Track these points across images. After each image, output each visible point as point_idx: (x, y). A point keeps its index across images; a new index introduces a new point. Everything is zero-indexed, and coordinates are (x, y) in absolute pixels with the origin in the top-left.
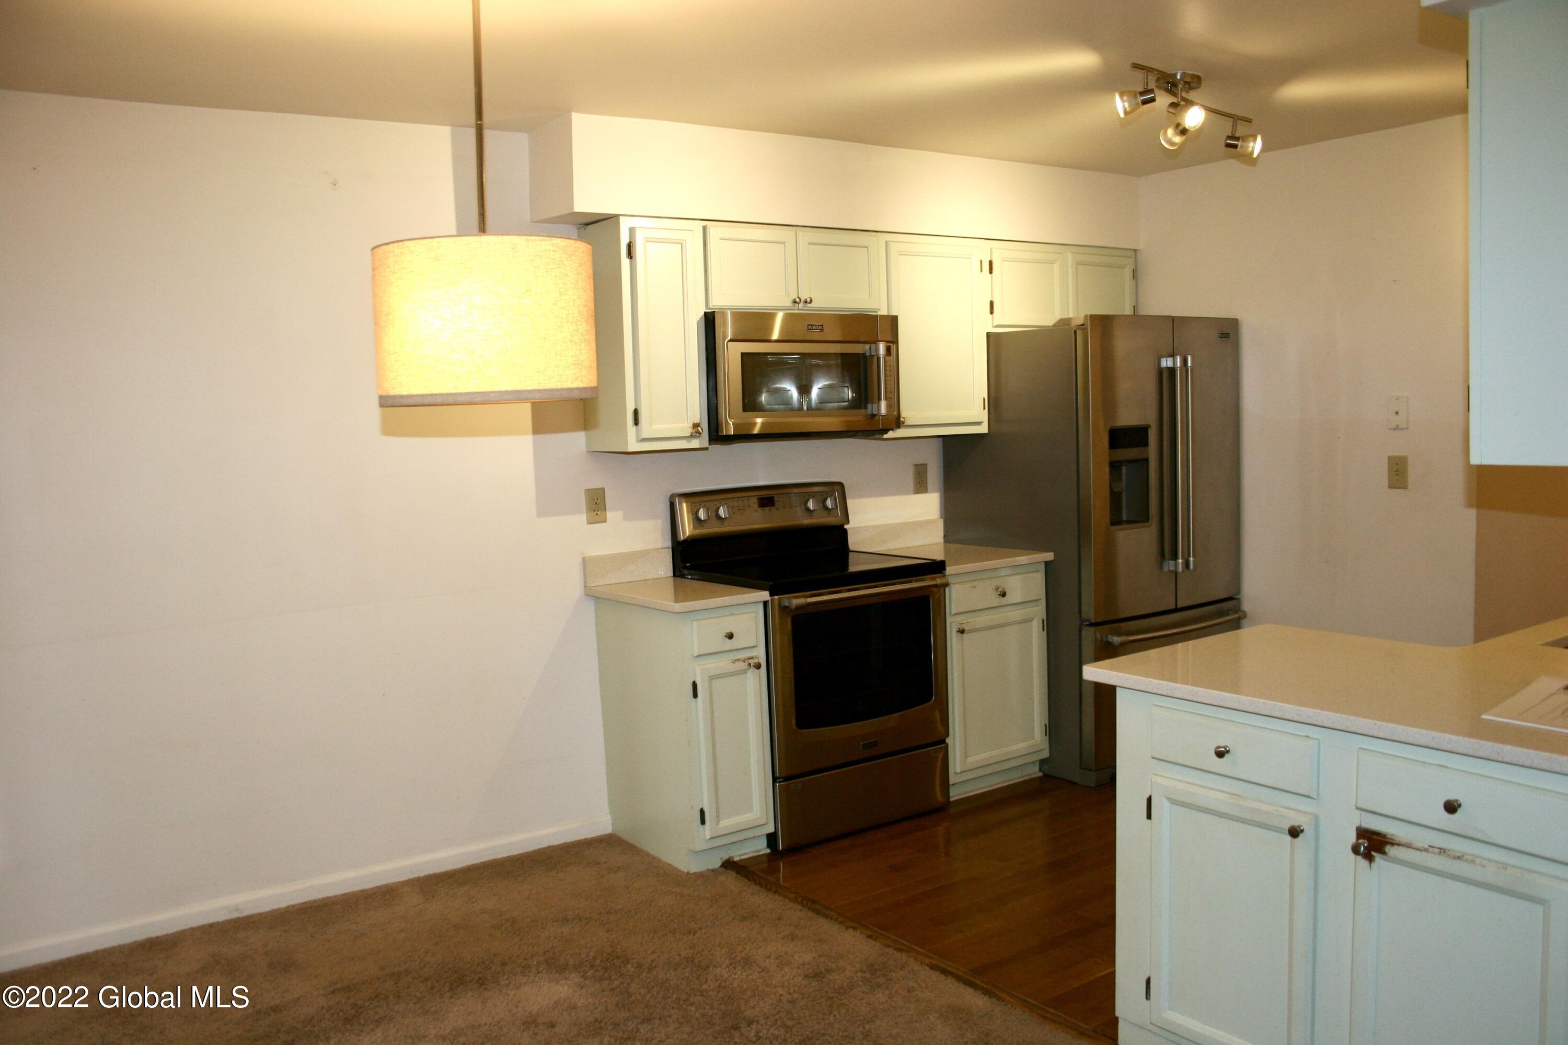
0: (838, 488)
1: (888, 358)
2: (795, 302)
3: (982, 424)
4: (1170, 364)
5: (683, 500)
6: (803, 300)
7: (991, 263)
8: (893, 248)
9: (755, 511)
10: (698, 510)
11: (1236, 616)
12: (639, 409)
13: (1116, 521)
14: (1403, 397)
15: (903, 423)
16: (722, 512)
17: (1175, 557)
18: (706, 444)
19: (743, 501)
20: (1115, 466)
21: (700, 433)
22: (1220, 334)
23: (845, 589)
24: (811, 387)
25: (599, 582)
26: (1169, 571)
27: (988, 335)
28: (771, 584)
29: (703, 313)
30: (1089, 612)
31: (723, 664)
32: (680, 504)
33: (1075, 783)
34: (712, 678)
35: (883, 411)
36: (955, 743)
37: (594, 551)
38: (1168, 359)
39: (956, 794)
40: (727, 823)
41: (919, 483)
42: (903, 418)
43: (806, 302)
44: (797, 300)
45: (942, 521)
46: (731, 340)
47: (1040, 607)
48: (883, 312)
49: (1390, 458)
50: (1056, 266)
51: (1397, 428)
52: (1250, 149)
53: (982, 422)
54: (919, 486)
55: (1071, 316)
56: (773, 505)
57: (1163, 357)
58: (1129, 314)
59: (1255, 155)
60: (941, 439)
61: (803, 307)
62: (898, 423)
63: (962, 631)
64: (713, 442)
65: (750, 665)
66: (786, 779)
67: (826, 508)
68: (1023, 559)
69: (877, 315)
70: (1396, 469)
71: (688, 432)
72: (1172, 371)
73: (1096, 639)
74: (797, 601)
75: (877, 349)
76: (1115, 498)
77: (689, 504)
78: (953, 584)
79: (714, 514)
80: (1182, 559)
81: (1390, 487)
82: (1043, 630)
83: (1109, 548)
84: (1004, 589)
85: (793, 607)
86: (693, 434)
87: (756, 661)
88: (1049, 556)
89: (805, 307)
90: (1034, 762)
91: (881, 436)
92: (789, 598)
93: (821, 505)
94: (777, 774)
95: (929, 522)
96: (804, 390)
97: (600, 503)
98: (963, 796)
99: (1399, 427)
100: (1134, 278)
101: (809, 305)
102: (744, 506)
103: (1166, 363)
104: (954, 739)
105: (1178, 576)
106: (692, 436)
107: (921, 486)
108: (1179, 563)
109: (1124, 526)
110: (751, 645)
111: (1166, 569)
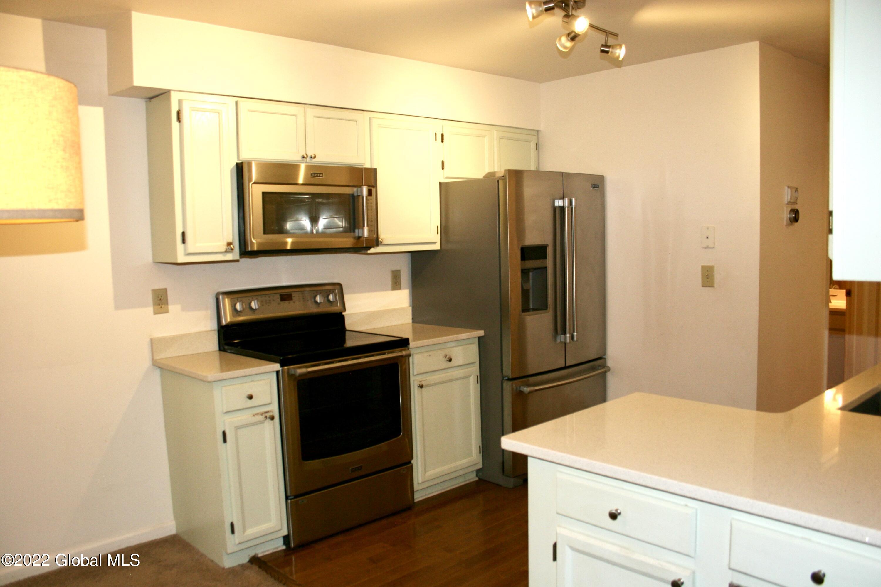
0: (338, 287)
1: (369, 198)
2: (303, 157)
3: (437, 243)
4: (561, 204)
5: (225, 296)
6: (309, 155)
7: (442, 135)
8: (375, 122)
9: (279, 304)
10: (235, 304)
11: (603, 370)
12: (186, 232)
13: (526, 309)
14: (711, 227)
15: (381, 242)
16: (254, 305)
17: (565, 333)
18: (237, 257)
19: (269, 297)
20: (525, 272)
21: (232, 249)
22: (593, 185)
23: (336, 361)
24: (319, 218)
25: (162, 356)
26: (561, 342)
27: (441, 183)
28: (281, 358)
29: (235, 164)
30: (508, 372)
31: (245, 417)
32: (223, 299)
33: (500, 486)
34: (237, 428)
35: (366, 234)
36: (417, 463)
37: (158, 334)
38: (560, 200)
39: (418, 497)
40: (251, 532)
41: (395, 283)
42: (381, 239)
43: (311, 157)
44: (305, 156)
45: (410, 309)
46: (254, 183)
47: (474, 368)
48: (368, 166)
49: (703, 267)
50: (486, 139)
51: (707, 247)
52: (617, 54)
53: (436, 242)
54: (395, 285)
55: (496, 170)
56: (292, 299)
57: (556, 199)
58: (533, 170)
59: (621, 59)
60: (410, 254)
61: (309, 161)
62: (377, 242)
63: (421, 387)
64: (243, 256)
65: (266, 417)
66: (296, 497)
67: (329, 301)
68: (463, 336)
69: (362, 168)
70: (707, 275)
71: (223, 248)
72: (562, 208)
73: (512, 389)
74: (301, 370)
75: (362, 191)
76: (525, 293)
77: (229, 299)
78: (415, 354)
79: (248, 306)
80: (569, 334)
81: (703, 286)
82: (478, 383)
83: (521, 328)
84: (450, 356)
85: (297, 375)
86: (227, 250)
87: (271, 414)
88: (481, 333)
89: (311, 161)
90: (473, 472)
91: (366, 252)
92: (295, 368)
93: (326, 299)
94: (289, 494)
95: (403, 309)
96: (314, 220)
97: (163, 300)
98: (424, 498)
99: (709, 247)
100: (537, 149)
101: (314, 160)
102: (270, 300)
103: (559, 203)
104: (417, 461)
105: (567, 345)
106: (226, 252)
107: (396, 285)
108: (567, 336)
109: (531, 313)
110: (267, 403)
111: (558, 341)
